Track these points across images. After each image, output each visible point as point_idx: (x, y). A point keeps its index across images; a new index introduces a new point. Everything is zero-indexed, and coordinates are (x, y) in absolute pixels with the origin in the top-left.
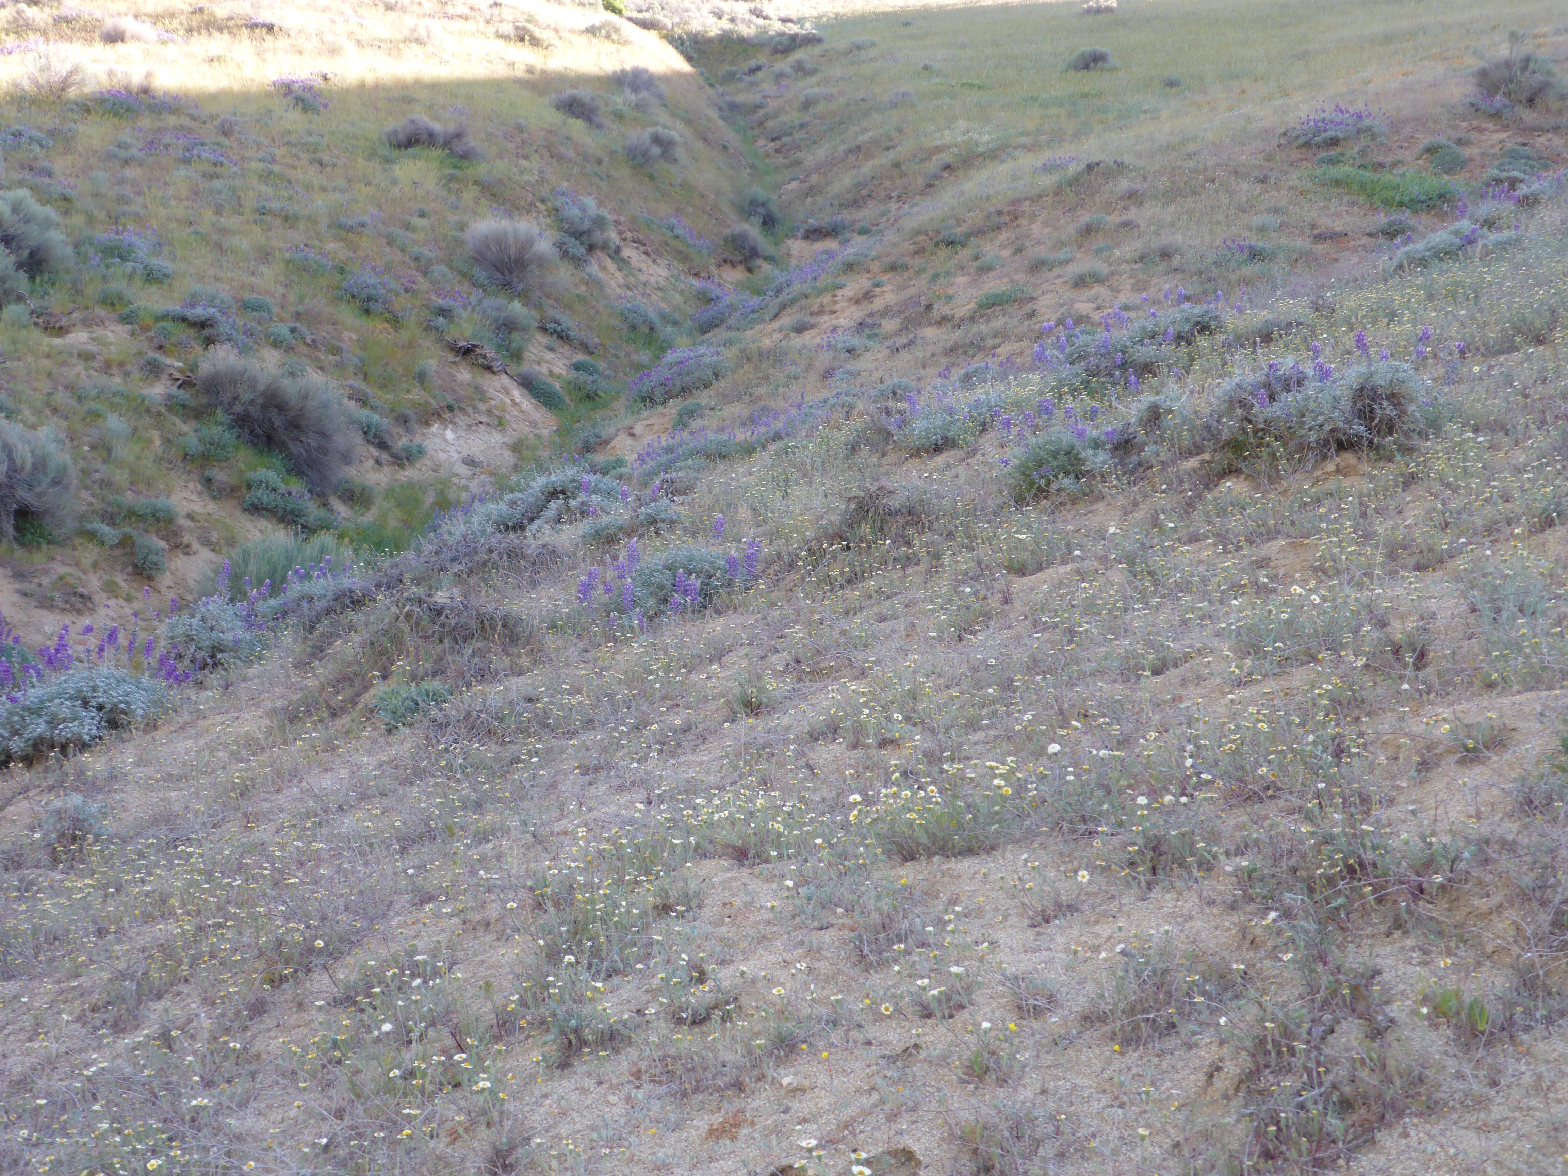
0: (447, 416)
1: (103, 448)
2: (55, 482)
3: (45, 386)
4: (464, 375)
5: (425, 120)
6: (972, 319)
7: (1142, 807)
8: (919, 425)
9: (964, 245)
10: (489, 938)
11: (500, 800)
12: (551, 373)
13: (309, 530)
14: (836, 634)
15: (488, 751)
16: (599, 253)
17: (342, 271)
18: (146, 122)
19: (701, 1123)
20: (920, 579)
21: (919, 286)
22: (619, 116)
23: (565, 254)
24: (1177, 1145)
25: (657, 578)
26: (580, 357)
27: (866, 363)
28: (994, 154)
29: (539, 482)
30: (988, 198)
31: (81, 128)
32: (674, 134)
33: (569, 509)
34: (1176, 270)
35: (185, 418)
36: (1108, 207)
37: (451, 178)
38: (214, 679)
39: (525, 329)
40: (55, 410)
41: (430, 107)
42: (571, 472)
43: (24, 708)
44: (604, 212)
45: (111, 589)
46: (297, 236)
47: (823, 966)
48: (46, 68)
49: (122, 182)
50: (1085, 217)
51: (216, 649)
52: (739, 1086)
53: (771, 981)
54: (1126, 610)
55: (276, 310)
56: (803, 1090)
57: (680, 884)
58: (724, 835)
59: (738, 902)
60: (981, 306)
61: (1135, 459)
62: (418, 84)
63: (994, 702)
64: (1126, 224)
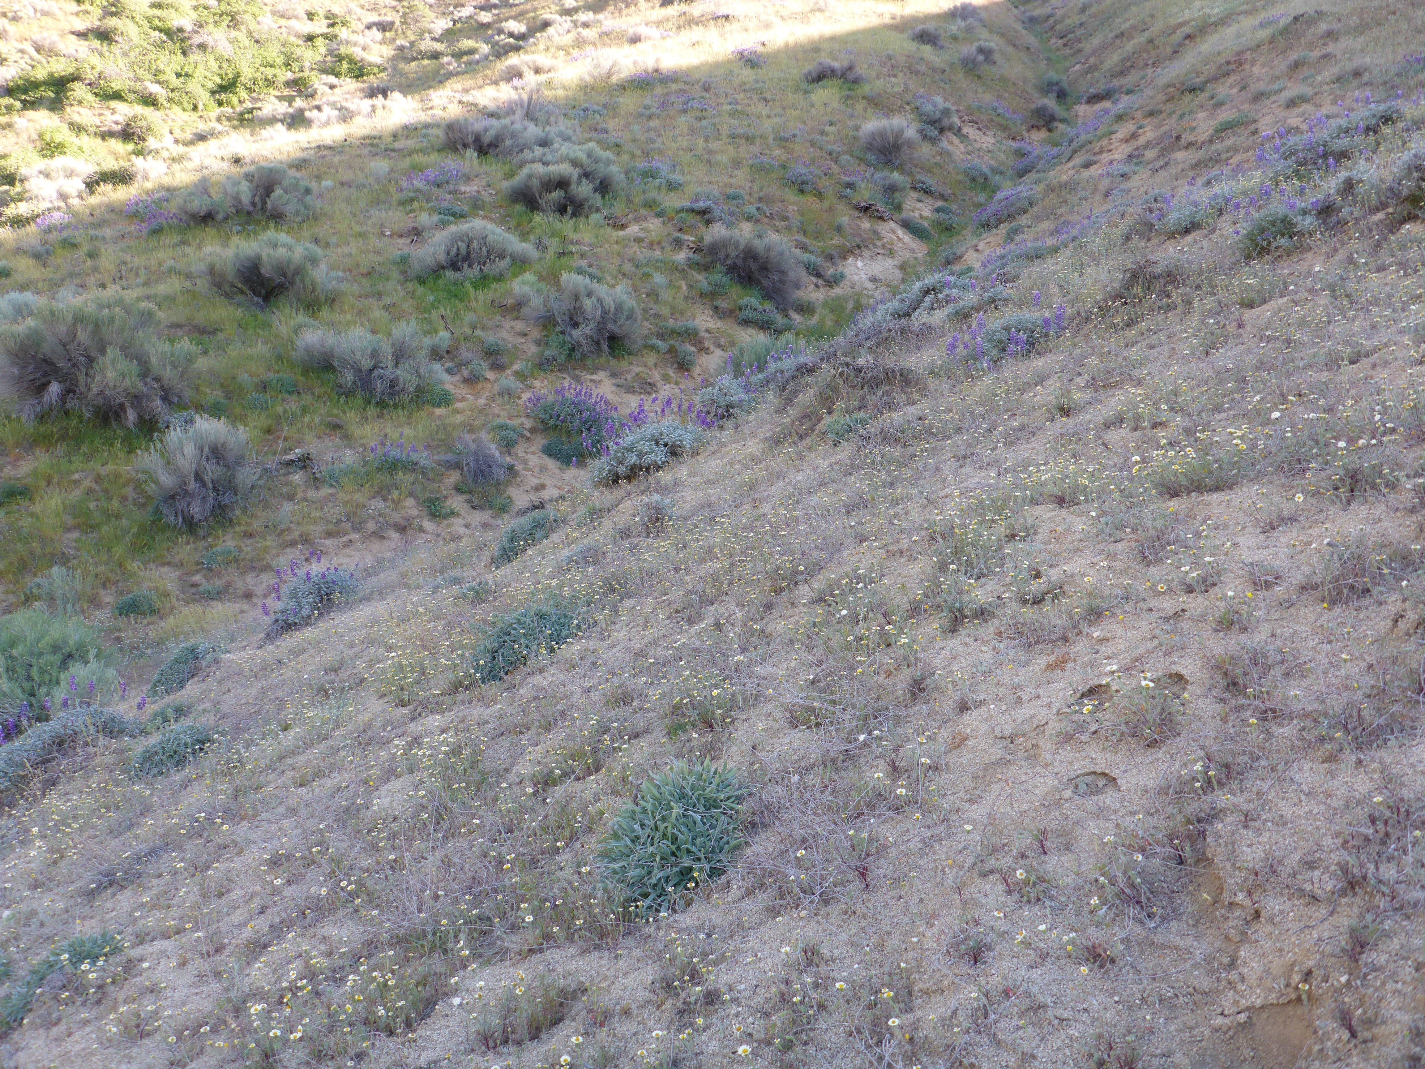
0: (857, 252)
1: (654, 294)
2: (629, 318)
3: (617, 261)
4: (866, 224)
5: (828, 62)
6: (1211, 141)
7: (1342, 449)
8: (1173, 216)
9: (1202, 90)
10: (903, 560)
11: (905, 480)
12: (921, 217)
13: (779, 332)
14: (1120, 359)
15: (896, 451)
16: (949, 134)
17: (784, 167)
18: (659, 90)
19: (1042, 661)
20: (1177, 319)
21: (1171, 124)
22: (955, 38)
23: (925, 137)
24: (1371, 666)
25: (998, 336)
26: (940, 204)
27: (1134, 182)
28: (1223, 21)
29: (918, 286)
30: (1219, 54)
31: (621, 100)
32: (992, 45)
33: (938, 300)
34: (1366, 84)
35: (699, 271)
36: (1311, 46)
37: (848, 97)
38: (729, 424)
39: (903, 189)
40: (624, 275)
41: (831, 53)
42: (937, 276)
43: (624, 448)
44: (948, 105)
45: (666, 378)
46: (755, 149)
47: (1118, 565)
48: (597, 66)
49: (649, 130)
50: (1293, 56)
51: (729, 406)
52: (1065, 639)
53: (1083, 575)
54: (1329, 322)
55: (747, 197)
56: (1108, 640)
57: (1022, 521)
58: (1050, 488)
59: (1059, 529)
60: (1216, 131)
61: (1334, 219)
62: (823, 39)
63: (1232, 393)
64: (1325, 56)
